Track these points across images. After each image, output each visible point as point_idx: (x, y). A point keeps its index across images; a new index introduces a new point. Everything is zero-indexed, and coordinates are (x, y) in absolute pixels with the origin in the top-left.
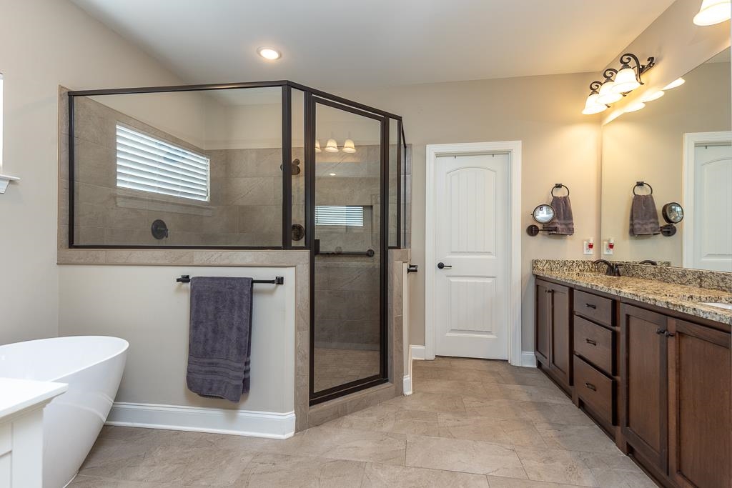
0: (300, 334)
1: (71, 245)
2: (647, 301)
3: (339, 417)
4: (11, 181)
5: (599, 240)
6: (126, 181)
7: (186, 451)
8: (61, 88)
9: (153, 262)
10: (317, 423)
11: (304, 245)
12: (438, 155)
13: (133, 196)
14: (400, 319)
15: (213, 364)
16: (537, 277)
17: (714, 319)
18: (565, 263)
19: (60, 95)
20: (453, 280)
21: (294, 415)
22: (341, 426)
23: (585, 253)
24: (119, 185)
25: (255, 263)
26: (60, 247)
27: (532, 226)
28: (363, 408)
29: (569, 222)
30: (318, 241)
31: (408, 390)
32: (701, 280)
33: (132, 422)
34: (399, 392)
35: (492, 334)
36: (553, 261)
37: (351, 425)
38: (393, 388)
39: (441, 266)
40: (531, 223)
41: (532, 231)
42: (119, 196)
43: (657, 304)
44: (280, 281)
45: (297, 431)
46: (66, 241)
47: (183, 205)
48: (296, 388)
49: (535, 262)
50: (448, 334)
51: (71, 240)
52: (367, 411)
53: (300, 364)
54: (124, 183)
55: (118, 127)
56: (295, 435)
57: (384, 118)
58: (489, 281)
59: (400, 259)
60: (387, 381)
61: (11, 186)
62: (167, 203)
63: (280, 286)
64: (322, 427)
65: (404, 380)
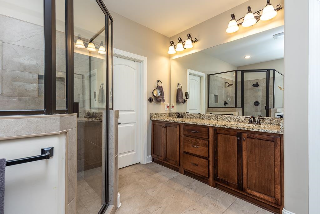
2: (232, 128)
5: (170, 104)
16: (152, 120)
17: (269, 132)
18: (161, 114)
23: (166, 110)
27: (151, 98)
29: (163, 97)
32: (218, 118)
35: (134, 152)
36: (158, 114)
40: (151, 96)
41: (150, 100)
43: (238, 128)
49: (152, 114)
58: (133, 125)
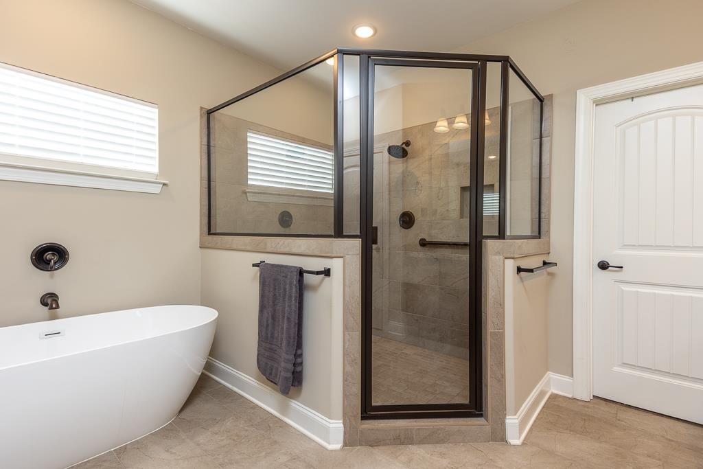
0: (349, 334)
1: (210, 233)
3: (402, 443)
4: (164, 184)
6: (256, 179)
7: (246, 428)
8: (201, 108)
9: (243, 248)
10: (373, 442)
11: (359, 234)
12: (599, 103)
13: (263, 191)
14: (500, 337)
15: (272, 349)
19: (201, 115)
20: (626, 288)
21: (342, 425)
22: (397, 458)
24: (249, 182)
25: (307, 251)
26: (201, 234)
28: (437, 443)
30: (376, 228)
31: (515, 437)
33: (233, 385)
34: (499, 436)
37: (410, 460)
38: (488, 428)
39: (603, 266)
42: (249, 192)
44: (327, 273)
45: (345, 444)
46: (206, 229)
47: (308, 197)
48: (345, 396)
50: (616, 369)
51: (210, 229)
52: (441, 448)
53: (348, 368)
54: (254, 180)
55: (248, 134)
56: (342, 449)
57: (477, 64)
59: (498, 253)
60: (481, 415)
61: (164, 187)
62: (294, 196)
63: (327, 279)
64: (376, 451)
65: (507, 421)
